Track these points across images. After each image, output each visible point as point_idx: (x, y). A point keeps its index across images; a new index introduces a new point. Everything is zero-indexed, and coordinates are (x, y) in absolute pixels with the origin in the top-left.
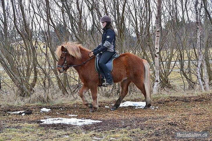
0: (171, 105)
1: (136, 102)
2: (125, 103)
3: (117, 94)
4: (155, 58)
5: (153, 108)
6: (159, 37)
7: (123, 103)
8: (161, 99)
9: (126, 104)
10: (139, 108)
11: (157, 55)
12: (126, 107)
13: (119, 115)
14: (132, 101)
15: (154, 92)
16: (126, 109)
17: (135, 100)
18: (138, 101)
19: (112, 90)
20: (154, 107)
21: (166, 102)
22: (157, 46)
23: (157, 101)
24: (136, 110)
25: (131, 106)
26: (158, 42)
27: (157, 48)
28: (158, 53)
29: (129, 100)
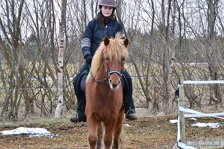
0: (74, 132)
1: (31, 127)
2: (17, 129)
3: (9, 118)
4: (59, 74)
5: (52, 137)
6: (63, 47)
7: (15, 130)
8: (64, 124)
9: (19, 131)
10: (34, 136)
11: (61, 70)
12: (17, 135)
13: (5, 146)
14: (27, 126)
15: (55, 115)
16: (17, 138)
17: (31, 126)
18: (35, 127)
19: (2, 113)
20: (53, 135)
21: (69, 128)
22: (61, 59)
23: (58, 127)
24: (29, 139)
25: (25, 134)
26: (62, 54)
27: (60, 62)
28: (62, 68)
29: (23, 126)
